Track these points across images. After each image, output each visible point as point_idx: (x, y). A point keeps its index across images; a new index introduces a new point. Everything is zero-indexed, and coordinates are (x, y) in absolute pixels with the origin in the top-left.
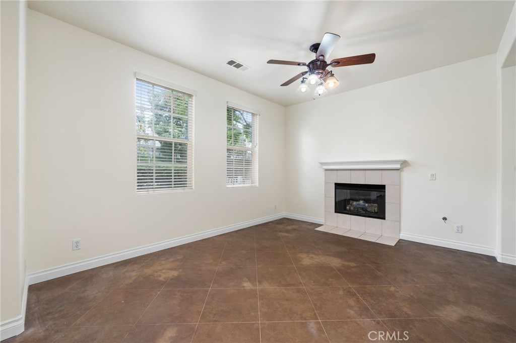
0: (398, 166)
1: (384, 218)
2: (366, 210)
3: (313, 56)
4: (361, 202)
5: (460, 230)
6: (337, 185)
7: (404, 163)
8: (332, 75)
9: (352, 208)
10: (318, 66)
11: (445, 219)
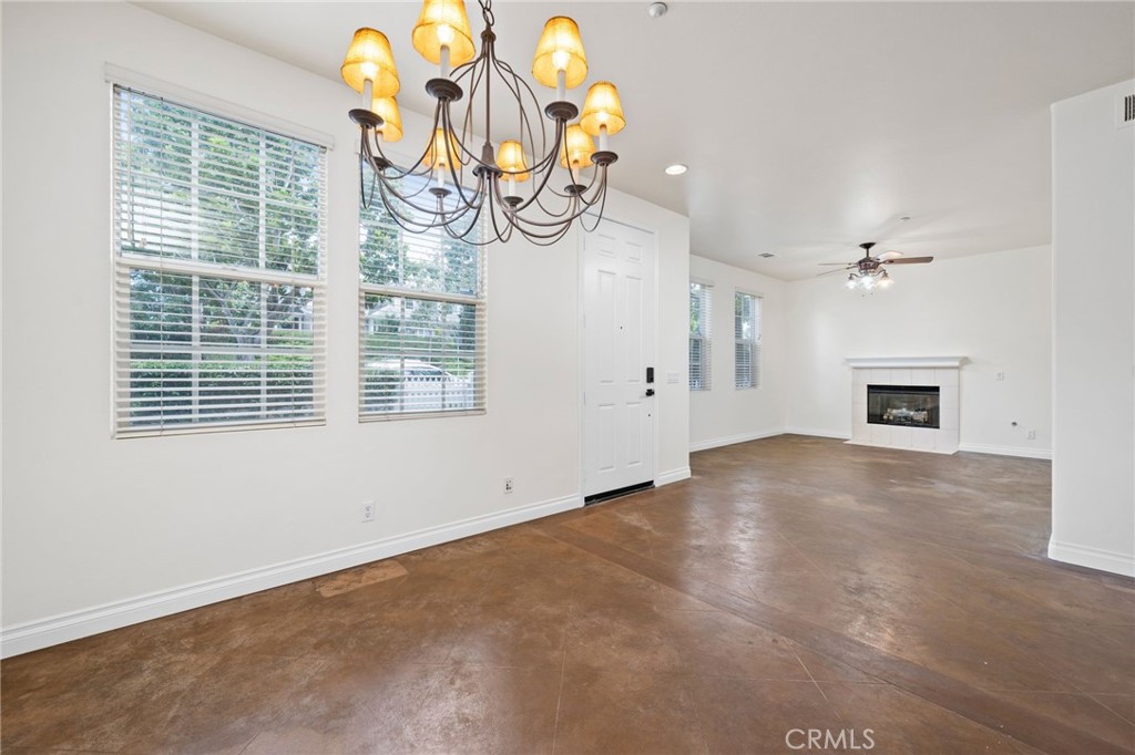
0: (957, 364)
1: (938, 427)
2: (912, 419)
3: (862, 254)
4: (904, 410)
5: (1032, 436)
6: (869, 387)
7: (965, 361)
8: (886, 275)
9: (891, 418)
10: (868, 265)
11: (1014, 424)
